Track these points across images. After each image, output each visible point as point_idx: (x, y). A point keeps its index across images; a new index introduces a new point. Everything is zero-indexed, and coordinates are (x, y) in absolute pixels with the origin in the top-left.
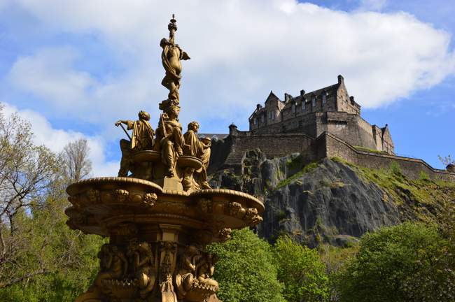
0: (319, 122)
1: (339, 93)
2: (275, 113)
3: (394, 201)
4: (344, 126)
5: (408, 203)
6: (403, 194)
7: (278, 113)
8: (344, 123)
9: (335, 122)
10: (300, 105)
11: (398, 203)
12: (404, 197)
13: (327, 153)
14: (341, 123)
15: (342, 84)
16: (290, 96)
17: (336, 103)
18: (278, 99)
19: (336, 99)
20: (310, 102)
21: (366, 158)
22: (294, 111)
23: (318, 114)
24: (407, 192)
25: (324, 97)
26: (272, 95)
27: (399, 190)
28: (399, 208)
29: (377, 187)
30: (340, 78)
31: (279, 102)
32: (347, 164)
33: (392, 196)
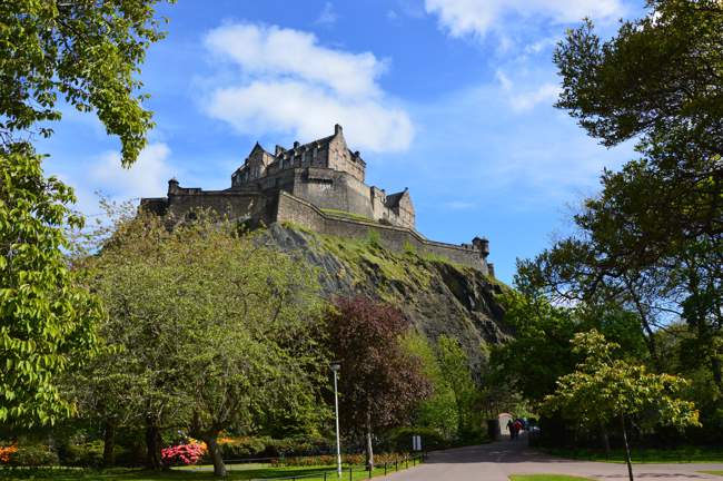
0: (297, 180)
1: (332, 146)
2: (260, 168)
3: (353, 277)
4: (328, 186)
5: (373, 280)
6: (369, 269)
7: (263, 169)
8: (330, 182)
9: (318, 181)
10: (288, 160)
11: (357, 280)
12: (369, 273)
13: (278, 216)
14: (325, 182)
15: (339, 135)
16: (282, 149)
17: (327, 158)
18: (263, 151)
19: (328, 153)
20: (299, 156)
21: (336, 225)
22: (281, 166)
23: (297, 171)
24: (375, 266)
25: (315, 151)
26: (258, 146)
27: (365, 265)
28: (358, 286)
29: (334, 259)
30: (338, 128)
31: (265, 156)
32: (302, 231)
33: (352, 271)
